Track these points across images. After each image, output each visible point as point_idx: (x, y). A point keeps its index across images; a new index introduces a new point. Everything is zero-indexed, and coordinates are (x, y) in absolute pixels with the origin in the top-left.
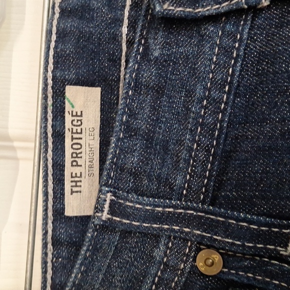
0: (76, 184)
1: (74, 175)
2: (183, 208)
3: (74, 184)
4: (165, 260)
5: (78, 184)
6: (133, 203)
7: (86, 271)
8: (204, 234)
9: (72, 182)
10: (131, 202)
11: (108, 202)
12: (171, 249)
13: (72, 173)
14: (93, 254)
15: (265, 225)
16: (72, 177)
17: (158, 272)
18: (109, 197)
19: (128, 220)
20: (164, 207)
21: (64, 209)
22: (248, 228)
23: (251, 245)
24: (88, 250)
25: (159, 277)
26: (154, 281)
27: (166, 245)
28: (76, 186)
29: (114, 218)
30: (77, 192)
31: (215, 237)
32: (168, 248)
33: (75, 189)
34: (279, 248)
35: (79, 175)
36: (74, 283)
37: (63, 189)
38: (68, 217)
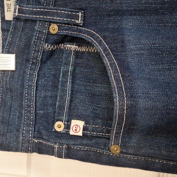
0: (9, 8)
1: (8, 4)
2: (43, 9)
3: (8, 8)
4: (39, 30)
5: (10, 8)
6: (25, 8)
7: (12, 37)
8: (51, 17)
9: (7, 7)
10: (25, 7)
11: (17, 8)
12: (41, 26)
13: (7, 4)
14: (14, 30)
15: (70, 11)
16: (7, 5)
17: (37, 34)
18: (18, 7)
19: (24, 15)
20: (36, 8)
21: (5, 17)
22: (64, 13)
23: (66, 19)
24: (12, 29)
25: (38, 37)
26: (36, 38)
27: (39, 24)
28: (9, 9)
29: (20, 15)
30: (9, 11)
31: (54, 18)
32: (40, 25)
33: (9, 10)
34: (76, 21)
35: (10, 4)
36: (9, 41)
37: (4, 10)
38: (7, 20)
